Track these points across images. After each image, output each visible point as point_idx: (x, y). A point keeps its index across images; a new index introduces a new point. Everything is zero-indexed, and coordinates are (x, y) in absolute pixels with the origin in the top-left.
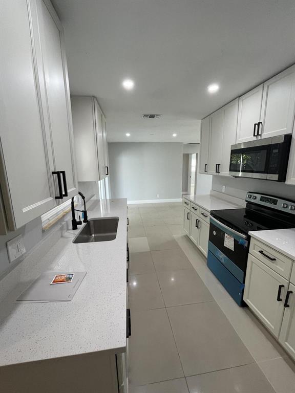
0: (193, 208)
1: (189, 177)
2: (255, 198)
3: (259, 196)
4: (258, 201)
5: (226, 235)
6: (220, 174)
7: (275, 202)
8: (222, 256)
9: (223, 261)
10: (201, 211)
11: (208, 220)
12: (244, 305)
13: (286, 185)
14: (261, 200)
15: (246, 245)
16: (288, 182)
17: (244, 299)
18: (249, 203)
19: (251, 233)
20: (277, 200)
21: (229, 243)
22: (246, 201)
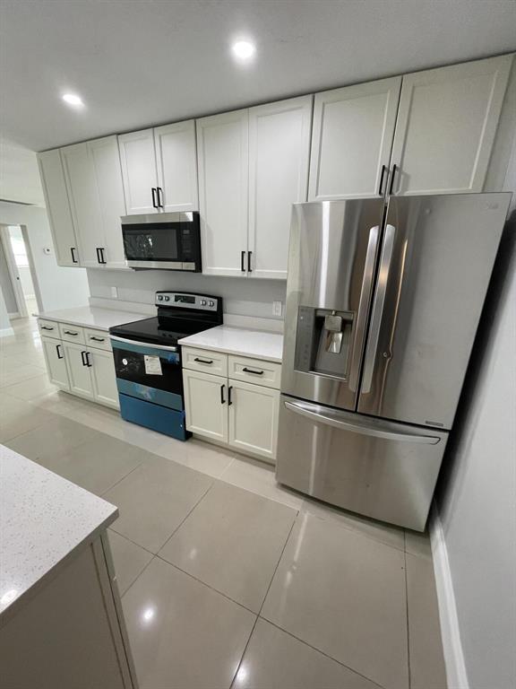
0: (68, 333)
1: (14, 279)
2: (168, 300)
3: (172, 297)
4: (172, 303)
5: (146, 357)
6: (107, 266)
7: (192, 301)
8: (146, 391)
9: (149, 397)
10: (89, 335)
11: (108, 346)
12: (188, 436)
13: (204, 276)
14: (176, 301)
15: (178, 359)
16: (205, 272)
17: (187, 429)
18: (161, 308)
19: (180, 342)
20: (194, 298)
21: (153, 367)
22: (157, 305)
